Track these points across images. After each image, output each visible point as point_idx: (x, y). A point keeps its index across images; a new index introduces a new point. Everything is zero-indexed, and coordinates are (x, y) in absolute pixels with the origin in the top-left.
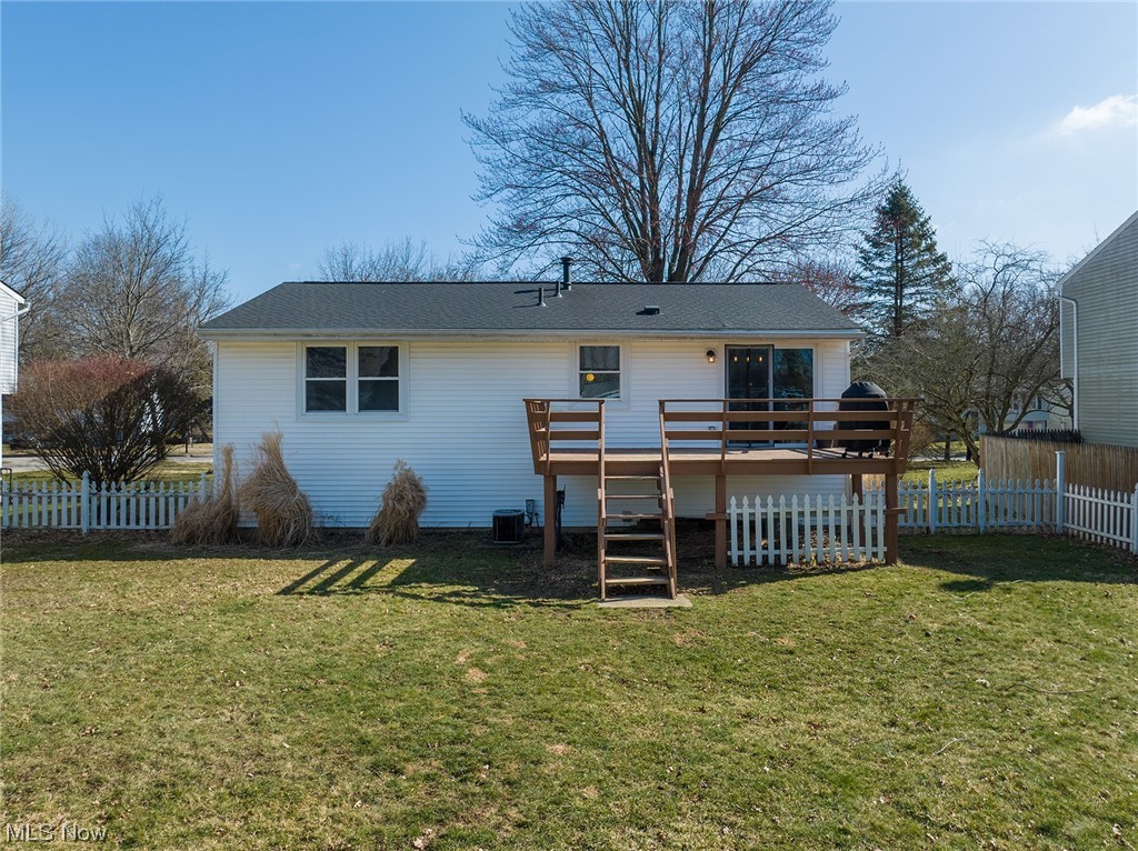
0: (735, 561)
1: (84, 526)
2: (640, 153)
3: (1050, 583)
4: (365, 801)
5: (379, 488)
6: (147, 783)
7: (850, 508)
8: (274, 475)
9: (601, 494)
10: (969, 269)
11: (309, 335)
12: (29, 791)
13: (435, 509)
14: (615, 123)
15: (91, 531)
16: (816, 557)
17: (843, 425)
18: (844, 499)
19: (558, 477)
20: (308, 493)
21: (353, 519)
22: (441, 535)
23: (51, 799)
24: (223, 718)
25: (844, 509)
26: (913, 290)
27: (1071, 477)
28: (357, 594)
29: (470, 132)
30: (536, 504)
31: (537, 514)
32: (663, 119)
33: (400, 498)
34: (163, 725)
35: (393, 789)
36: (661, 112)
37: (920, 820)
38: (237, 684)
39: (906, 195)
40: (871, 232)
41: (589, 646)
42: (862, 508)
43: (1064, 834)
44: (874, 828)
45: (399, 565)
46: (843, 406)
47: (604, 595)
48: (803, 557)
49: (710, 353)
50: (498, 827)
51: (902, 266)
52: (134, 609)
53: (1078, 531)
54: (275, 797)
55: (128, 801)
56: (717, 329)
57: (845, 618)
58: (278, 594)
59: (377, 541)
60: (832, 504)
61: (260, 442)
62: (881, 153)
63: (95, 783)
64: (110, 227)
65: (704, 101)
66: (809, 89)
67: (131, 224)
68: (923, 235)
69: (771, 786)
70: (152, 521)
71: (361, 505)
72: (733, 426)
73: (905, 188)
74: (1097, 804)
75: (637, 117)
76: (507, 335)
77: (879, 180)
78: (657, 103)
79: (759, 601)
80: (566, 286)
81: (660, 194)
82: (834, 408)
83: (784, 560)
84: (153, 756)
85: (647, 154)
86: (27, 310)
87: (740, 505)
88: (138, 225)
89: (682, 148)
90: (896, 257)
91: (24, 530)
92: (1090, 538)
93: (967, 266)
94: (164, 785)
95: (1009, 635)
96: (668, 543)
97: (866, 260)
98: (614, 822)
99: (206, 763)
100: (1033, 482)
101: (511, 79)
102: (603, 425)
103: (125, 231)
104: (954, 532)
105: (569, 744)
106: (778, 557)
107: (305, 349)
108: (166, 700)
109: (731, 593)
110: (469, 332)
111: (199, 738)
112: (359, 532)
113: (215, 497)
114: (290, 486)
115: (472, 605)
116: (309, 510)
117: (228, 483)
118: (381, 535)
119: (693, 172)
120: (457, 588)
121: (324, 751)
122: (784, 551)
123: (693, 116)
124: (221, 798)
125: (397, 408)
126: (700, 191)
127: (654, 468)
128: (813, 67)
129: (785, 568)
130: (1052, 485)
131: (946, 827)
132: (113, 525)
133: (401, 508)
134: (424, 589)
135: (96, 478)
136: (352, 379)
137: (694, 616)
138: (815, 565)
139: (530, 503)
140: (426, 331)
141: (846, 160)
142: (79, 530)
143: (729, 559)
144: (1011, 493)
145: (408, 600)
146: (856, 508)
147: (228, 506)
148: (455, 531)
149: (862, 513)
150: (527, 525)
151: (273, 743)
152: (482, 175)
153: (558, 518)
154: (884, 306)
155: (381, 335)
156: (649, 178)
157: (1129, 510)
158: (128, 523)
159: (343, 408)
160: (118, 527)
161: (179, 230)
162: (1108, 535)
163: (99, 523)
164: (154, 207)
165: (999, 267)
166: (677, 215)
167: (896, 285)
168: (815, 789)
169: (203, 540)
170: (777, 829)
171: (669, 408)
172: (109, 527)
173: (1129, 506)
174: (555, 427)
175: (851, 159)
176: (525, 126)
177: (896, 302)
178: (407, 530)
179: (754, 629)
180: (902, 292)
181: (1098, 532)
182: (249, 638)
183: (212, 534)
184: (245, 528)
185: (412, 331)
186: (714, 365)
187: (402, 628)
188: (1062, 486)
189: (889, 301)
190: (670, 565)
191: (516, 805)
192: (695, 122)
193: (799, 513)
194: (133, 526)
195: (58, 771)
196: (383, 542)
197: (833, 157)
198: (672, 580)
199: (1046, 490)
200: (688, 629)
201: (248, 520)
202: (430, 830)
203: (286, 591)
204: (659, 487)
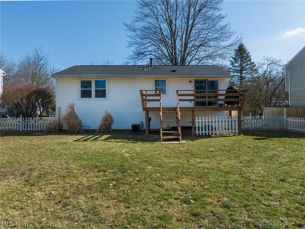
0: (197, 134)
1: (21, 129)
2: (171, 34)
3: (283, 138)
4: (96, 178)
5: (101, 117)
6: (37, 174)
7: (228, 120)
8: (72, 114)
9: (161, 114)
10: (260, 64)
11: (82, 77)
12: (5, 176)
13: (116, 124)
14: (164, 26)
15: (23, 131)
16: (219, 133)
17: (226, 97)
18: (227, 117)
19: (149, 112)
20: (81, 119)
21: (94, 127)
22: (118, 131)
23: (11, 177)
24: (58, 162)
25: (227, 120)
26: (245, 72)
27: (288, 115)
28: (95, 141)
29: (125, 27)
30: (143, 123)
31: (143, 126)
32: (178, 25)
33: (106, 120)
34: (42, 163)
35: (104, 175)
36: (177, 23)
37: (248, 179)
38: (62, 156)
39: (243, 46)
40: (234, 57)
41: (158, 150)
42: (231, 120)
43: (287, 181)
44: (235, 180)
45: (106, 136)
46: (227, 92)
47: (162, 141)
48: (216, 133)
49: (190, 82)
50: (133, 181)
51: (242, 65)
52: (34, 144)
53: (290, 129)
54: (72, 177)
55: (32, 178)
56: (192, 75)
57: (227, 145)
58: (73, 141)
59: (100, 132)
60: (223, 119)
61: (68, 105)
62: (236, 33)
63: (23, 174)
64: (28, 55)
65: (188, 19)
66: (217, 16)
67: (33, 54)
68: (248, 57)
69: (207, 173)
70: (39, 128)
71: (96, 123)
72: (197, 97)
73: (243, 44)
74: (296, 176)
75: (170, 24)
76: (135, 77)
77: (236, 40)
78: (176, 20)
79: (204, 142)
80: (151, 66)
81: (176, 45)
82: (224, 92)
83: (210, 134)
84: (39, 169)
85: (173, 34)
86: (5, 75)
87: (198, 119)
88: (35, 54)
89: (183, 33)
90: (240, 63)
91: (4, 130)
92: (294, 131)
93: (260, 63)
94: (42, 174)
95: (272, 147)
96: (179, 127)
97: (232, 64)
98: (164, 180)
99: (53, 170)
100: (278, 116)
101: (136, 15)
102: (161, 97)
103: (32, 56)
104: (257, 130)
105: (152, 166)
106: (209, 133)
107: (80, 81)
108: (42, 159)
109: (196, 141)
110: (125, 76)
111: (51, 166)
112: (95, 130)
113: (56, 121)
114: (76, 117)
115: (126, 143)
116: (82, 124)
117: (60, 117)
118: (101, 130)
119: (186, 38)
120: (122, 140)
121: (85, 168)
122: (210, 132)
123: (185, 24)
124: (57, 177)
125: (105, 97)
126: (187, 44)
127: (175, 109)
128: (218, 10)
129: (211, 136)
130: (283, 117)
131: (255, 180)
132: (29, 129)
133: (107, 123)
134: (113, 140)
135: (24, 116)
136: (93, 89)
137: (186, 144)
138: (219, 135)
139: (142, 122)
140: (113, 75)
141: (227, 35)
142: (19, 131)
143: (196, 134)
144: (272, 120)
145: (108, 142)
146: (230, 120)
147: (60, 123)
148: (121, 130)
149: (232, 121)
150: (141, 128)
151: (71, 166)
152: (128, 40)
153: (149, 125)
154: (237, 76)
155: (101, 77)
156: (174, 40)
157: (304, 122)
158: (33, 129)
159: (91, 97)
160: (30, 130)
161: (47, 56)
162: (299, 130)
163: (25, 129)
164: (40, 49)
165: (268, 63)
166: (181, 49)
167: (241, 70)
168: (219, 174)
169: (53, 132)
170: (209, 181)
171: (179, 93)
172: (28, 130)
173: (304, 121)
174: (148, 98)
175: (228, 34)
176: (140, 27)
177: (241, 75)
178: (108, 129)
179: (202, 147)
180: (242, 72)
181: (296, 129)
182: (65, 148)
183: (56, 130)
184: (64, 130)
185: (109, 75)
186: (191, 85)
187: (107, 147)
188: (286, 117)
189: (239, 74)
190: (180, 133)
191: (138, 177)
192: (186, 25)
193: (215, 121)
194: (34, 129)
195: (13, 172)
196: (102, 132)
197: (223, 34)
198: (180, 137)
199: (281, 118)
200: (185, 147)
201: (65, 127)
202: (114, 182)
203: (75, 141)
204: (177, 114)
